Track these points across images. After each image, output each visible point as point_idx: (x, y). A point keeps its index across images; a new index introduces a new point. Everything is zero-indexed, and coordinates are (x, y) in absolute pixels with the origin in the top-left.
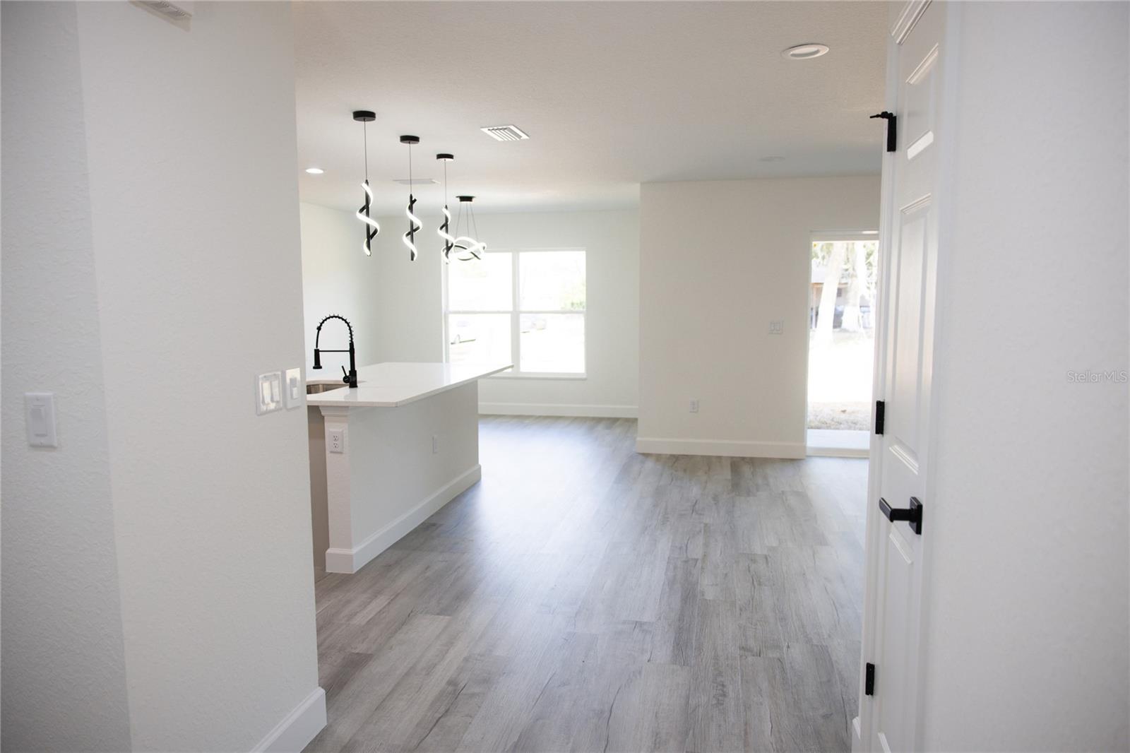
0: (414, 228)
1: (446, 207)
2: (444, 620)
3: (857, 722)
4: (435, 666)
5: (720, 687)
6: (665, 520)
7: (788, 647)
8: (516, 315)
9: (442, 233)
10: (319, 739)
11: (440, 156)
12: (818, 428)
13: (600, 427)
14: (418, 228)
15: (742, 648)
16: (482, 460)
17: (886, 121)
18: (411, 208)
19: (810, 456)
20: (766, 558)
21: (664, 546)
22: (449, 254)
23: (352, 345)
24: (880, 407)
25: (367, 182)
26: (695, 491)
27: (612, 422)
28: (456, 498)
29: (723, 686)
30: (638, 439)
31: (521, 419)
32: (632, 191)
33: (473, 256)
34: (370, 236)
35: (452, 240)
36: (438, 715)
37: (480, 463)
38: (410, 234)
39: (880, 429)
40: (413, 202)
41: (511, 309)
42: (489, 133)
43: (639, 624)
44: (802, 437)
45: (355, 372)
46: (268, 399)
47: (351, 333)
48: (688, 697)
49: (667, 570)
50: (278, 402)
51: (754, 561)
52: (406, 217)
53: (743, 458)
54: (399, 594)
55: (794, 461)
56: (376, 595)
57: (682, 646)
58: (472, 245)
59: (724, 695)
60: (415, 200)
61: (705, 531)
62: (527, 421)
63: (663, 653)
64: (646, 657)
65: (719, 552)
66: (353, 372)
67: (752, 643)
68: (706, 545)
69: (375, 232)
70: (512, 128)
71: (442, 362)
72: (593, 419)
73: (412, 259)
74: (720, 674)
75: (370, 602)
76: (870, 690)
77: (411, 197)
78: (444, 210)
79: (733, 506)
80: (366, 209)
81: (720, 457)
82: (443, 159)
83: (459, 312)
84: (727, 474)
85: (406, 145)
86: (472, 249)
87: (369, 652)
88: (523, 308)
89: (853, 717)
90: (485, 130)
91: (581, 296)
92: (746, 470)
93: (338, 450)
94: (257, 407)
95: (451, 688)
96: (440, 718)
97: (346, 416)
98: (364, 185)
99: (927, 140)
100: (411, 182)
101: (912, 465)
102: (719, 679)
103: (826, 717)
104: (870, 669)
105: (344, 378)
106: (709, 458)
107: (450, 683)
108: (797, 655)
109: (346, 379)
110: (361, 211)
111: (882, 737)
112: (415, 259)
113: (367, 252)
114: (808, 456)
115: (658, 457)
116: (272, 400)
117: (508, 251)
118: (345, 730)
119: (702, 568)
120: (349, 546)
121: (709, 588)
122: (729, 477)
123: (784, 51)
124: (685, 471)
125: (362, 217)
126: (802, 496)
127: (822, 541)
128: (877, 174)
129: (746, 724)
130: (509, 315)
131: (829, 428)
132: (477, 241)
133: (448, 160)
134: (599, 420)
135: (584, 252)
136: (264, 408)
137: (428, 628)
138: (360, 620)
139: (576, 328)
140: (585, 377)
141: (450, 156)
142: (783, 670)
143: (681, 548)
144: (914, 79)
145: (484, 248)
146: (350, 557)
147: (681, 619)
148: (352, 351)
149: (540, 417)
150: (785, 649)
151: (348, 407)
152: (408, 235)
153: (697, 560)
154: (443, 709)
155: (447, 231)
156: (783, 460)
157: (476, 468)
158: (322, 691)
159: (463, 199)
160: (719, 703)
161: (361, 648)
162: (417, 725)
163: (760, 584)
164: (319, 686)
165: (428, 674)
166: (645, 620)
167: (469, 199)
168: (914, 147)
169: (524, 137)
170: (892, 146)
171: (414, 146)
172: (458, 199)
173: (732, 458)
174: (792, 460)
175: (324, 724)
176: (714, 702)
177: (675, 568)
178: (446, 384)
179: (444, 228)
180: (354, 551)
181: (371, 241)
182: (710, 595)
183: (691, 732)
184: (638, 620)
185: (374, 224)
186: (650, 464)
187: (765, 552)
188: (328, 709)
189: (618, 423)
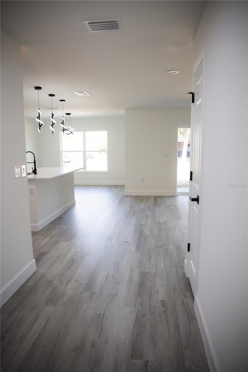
0: (54, 123)
1: (63, 117)
2: (68, 243)
3: (186, 261)
4: (66, 254)
5: (149, 256)
6: (134, 214)
7: (169, 245)
8: (84, 152)
9: (62, 125)
10: (35, 273)
11: (61, 101)
12: (181, 187)
13: (113, 188)
14: (55, 124)
15: (156, 246)
16: (76, 198)
17: (191, 95)
18: (52, 117)
19: (178, 195)
20: (164, 223)
21: (133, 221)
22: (64, 132)
23: (35, 161)
24: (191, 173)
25: (39, 109)
26: (143, 206)
27: (117, 186)
28: (68, 210)
29: (150, 256)
30: (125, 191)
31: (87, 186)
32: (122, 112)
33: (70, 133)
34: (40, 126)
35: (65, 127)
36: (68, 266)
37: (75, 199)
38: (52, 125)
39: (191, 179)
40: (53, 115)
41: (83, 150)
42: (77, 93)
43: (126, 242)
44: (176, 190)
45: (36, 169)
46: (17, 174)
47: (34, 157)
48: (140, 259)
49: (135, 227)
50: (20, 175)
51: (160, 224)
52: (51, 120)
53: (158, 196)
54: (53, 237)
55: (173, 197)
56: (46, 237)
57: (138, 247)
58: (71, 129)
59: (151, 258)
60: (54, 115)
61: (146, 217)
62: (89, 187)
63: (133, 249)
64: (128, 250)
65: (150, 222)
66: (35, 169)
67: (159, 245)
68: (146, 220)
69: (42, 125)
70: (84, 92)
71: (60, 167)
72: (111, 185)
73: (53, 133)
74: (150, 253)
75: (44, 239)
76: (189, 250)
77: (52, 114)
78: (62, 118)
79: (154, 209)
80: (39, 117)
81: (151, 196)
82: (62, 102)
83: (66, 151)
84: (153, 201)
85: (50, 97)
86: (70, 131)
87: (46, 252)
88: (87, 150)
89: (185, 259)
90: (76, 93)
91: (105, 146)
92: (159, 199)
93: (33, 193)
94: (14, 176)
95: (71, 260)
96: (69, 267)
97: (34, 183)
98: (38, 110)
99: (200, 101)
100: (52, 109)
101: (198, 187)
102: (149, 254)
103: (178, 261)
104: (189, 245)
105: (33, 171)
106: (147, 196)
107: (71, 258)
108: (171, 247)
109: (33, 172)
110: (37, 118)
111: (191, 262)
112: (54, 133)
113: (39, 131)
114: (177, 195)
115: (131, 196)
116: (18, 174)
117: (82, 131)
118: (42, 271)
119: (145, 227)
120: (37, 223)
121: (147, 231)
122: (153, 202)
123: (166, 72)
124: (140, 200)
125: (38, 120)
126: (175, 206)
127: (180, 218)
128: (190, 108)
129: (156, 264)
130: (82, 152)
131: (184, 187)
132: (72, 128)
133: (63, 102)
134: (113, 186)
135: (106, 132)
136: (16, 176)
137: (63, 245)
138: (43, 243)
139: (104, 157)
140: (107, 172)
141: (64, 101)
142: (167, 251)
143: (138, 221)
144: (198, 84)
145: (74, 130)
146: (37, 226)
147: (138, 240)
148: (35, 163)
149: (93, 185)
150: (168, 246)
151: (35, 180)
152: (51, 126)
153: (143, 225)
154: (70, 265)
155: (63, 125)
156: (170, 196)
157: (73, 201)
158: (34, 260)
159: (67, 114)
160: (149, 260)
161: (44, 251)
162: (63, 269)
163: (162, 230)
164: (34, 258)
165: (64, 256)
166: (128, 241)
167: (69, 114)
168: (198, 102)
169: (88, 95)
170: (193, 101)
171: (53, 97)
172: (66, 114)
173: (154, 196)
174: (172, 196)
175: (35, 269)
176: (148, 260)
177: (137, 227)
178: (62, 174)
179: (62, 124)
180: (38, 224)
181: (41, 128)
182: (147, 233)
183: (141, 267)
184: (126, 240)
185: (41, 122)
186: (129, 199)
187: (164, 222)
188: (36, 266)
189: (118, 187)
